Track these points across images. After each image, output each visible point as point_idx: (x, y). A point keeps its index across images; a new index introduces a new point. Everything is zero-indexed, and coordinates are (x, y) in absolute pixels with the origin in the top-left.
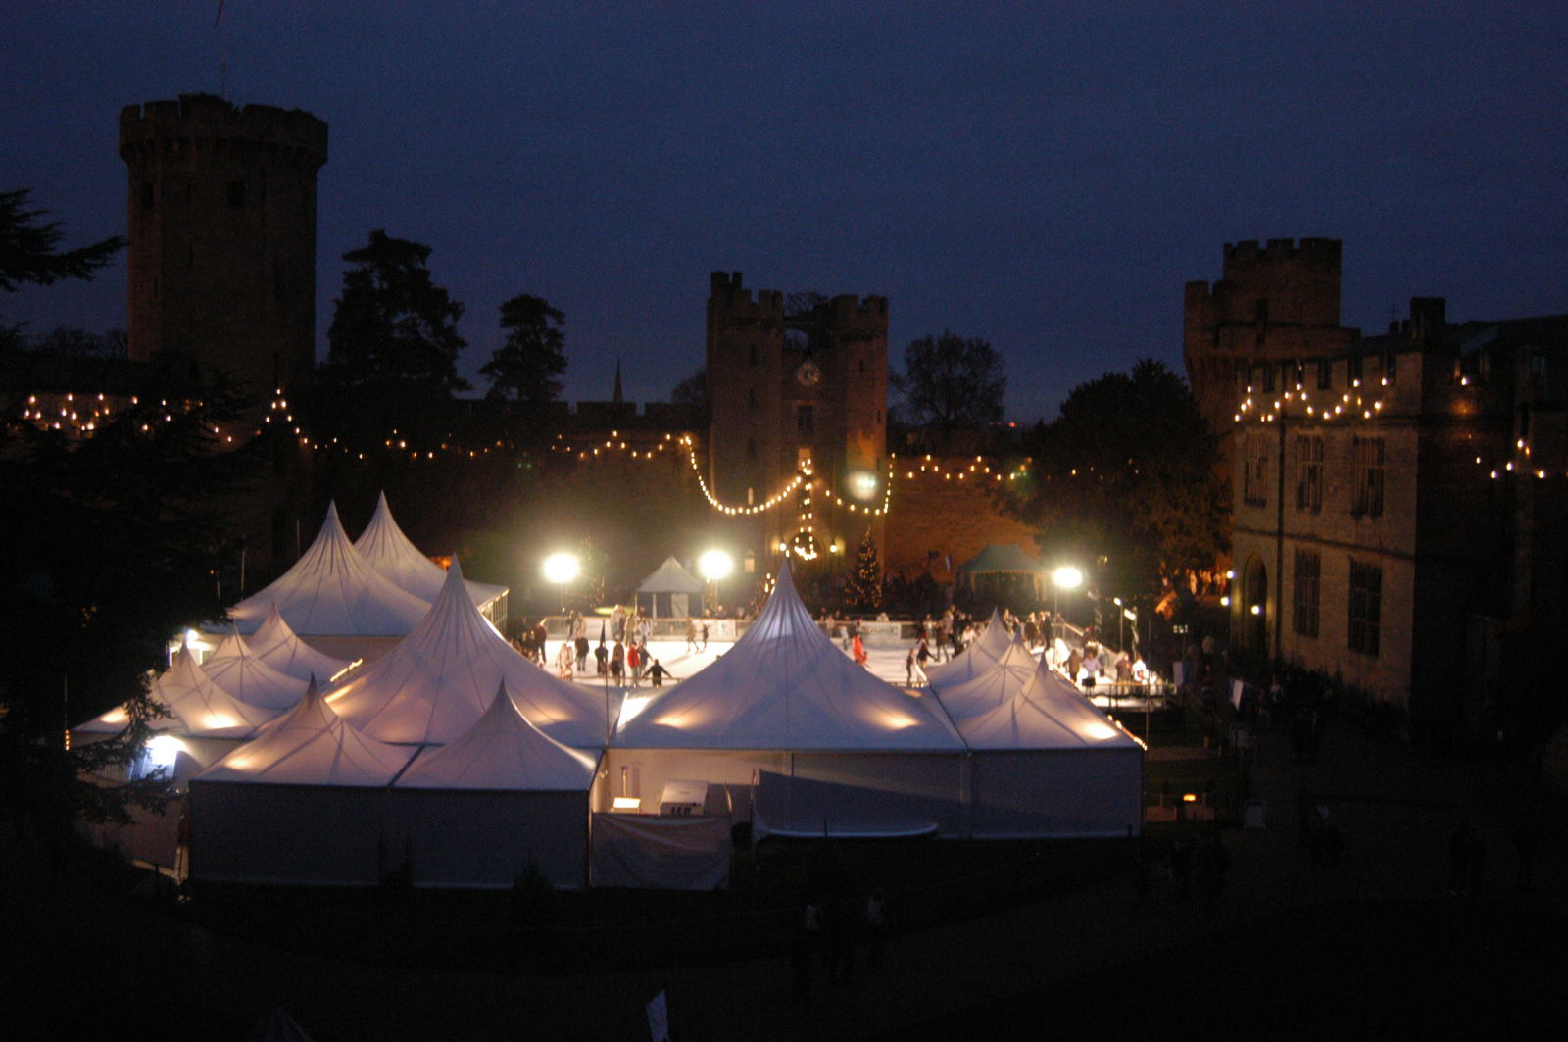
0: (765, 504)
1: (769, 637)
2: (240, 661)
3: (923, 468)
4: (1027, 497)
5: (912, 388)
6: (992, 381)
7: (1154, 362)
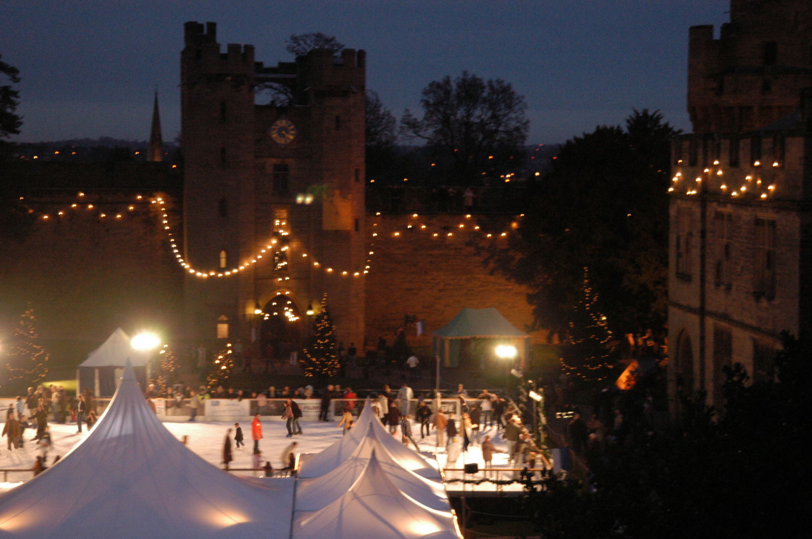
0: (238, 267)
3: (410, 227)
4: (519, 256)
5: (430, 132)
6: (513, 124)
7: (650, 113)
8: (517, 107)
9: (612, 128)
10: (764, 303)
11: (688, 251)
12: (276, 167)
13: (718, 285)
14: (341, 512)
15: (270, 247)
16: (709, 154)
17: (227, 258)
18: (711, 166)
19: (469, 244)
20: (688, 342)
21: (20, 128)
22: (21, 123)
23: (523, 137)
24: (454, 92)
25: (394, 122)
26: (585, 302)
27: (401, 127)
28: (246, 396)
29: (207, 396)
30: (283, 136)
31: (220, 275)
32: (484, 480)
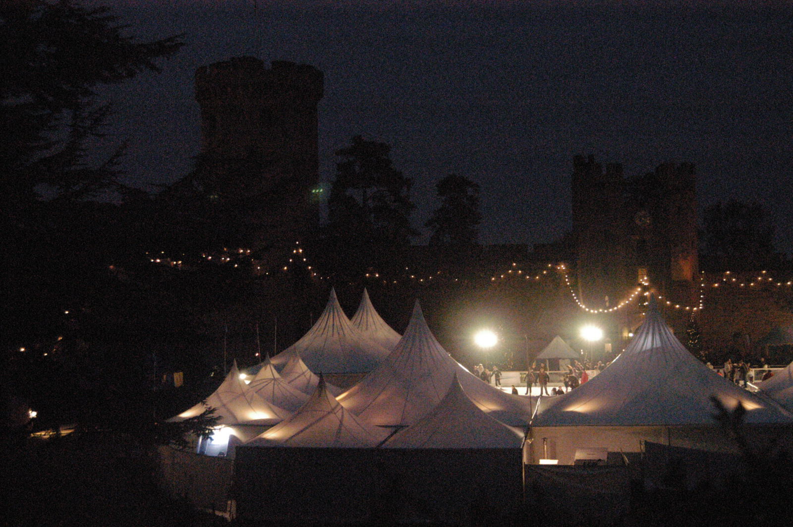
0: (617, 306)
1: (644, 349)
2: (273, 382)
3: (725, 280)
12: (638, 241)
15: (636, 293)
17: (610, 300)
24: (724, 211)
30: (643, 221)
31: (606, 311)
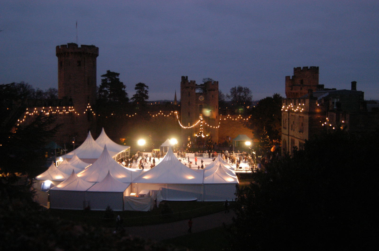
0: (192, 126)
2: (66, 165)
3: (228, 118)
4: (250, 124)
5: (232, 98)
6: (249, 96)
7: (278, 94)
8: (250, 93)
9: (270, 97)
10: (301, 133)
11: (286, 123)
12: (200, 105)
13: (292, 130)
14: (213, 176)
15: (199, 122)
16: (290, 103)
17: (190, 124)
18: (290, 105)
19: (240, 121)
20: (286, 142)
21: (149, 98)
22: (149, 97)
23: (251, 99)
24: (237, 90)
25: (224, 96)
26: (264, 133)
27: (226, 97)
28: (194, 152)
29: (186, 153)
30: (202, 99)
31: (188, 128)
32: (243, 170)
